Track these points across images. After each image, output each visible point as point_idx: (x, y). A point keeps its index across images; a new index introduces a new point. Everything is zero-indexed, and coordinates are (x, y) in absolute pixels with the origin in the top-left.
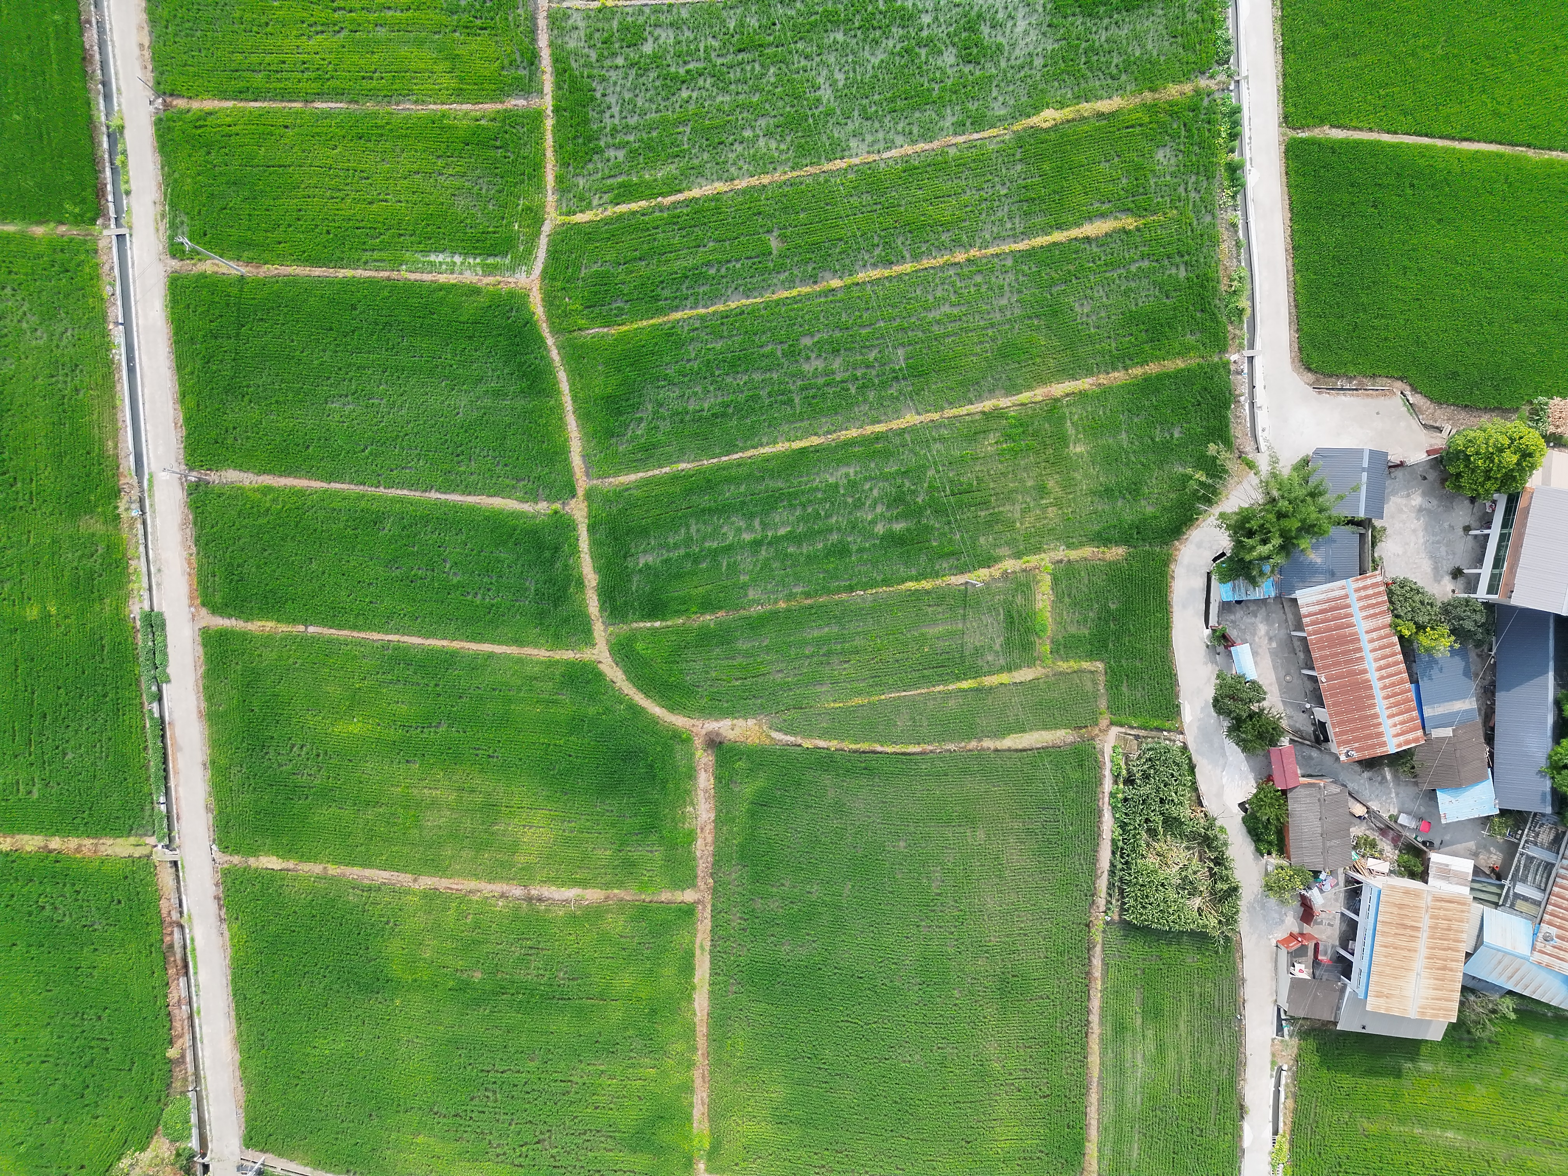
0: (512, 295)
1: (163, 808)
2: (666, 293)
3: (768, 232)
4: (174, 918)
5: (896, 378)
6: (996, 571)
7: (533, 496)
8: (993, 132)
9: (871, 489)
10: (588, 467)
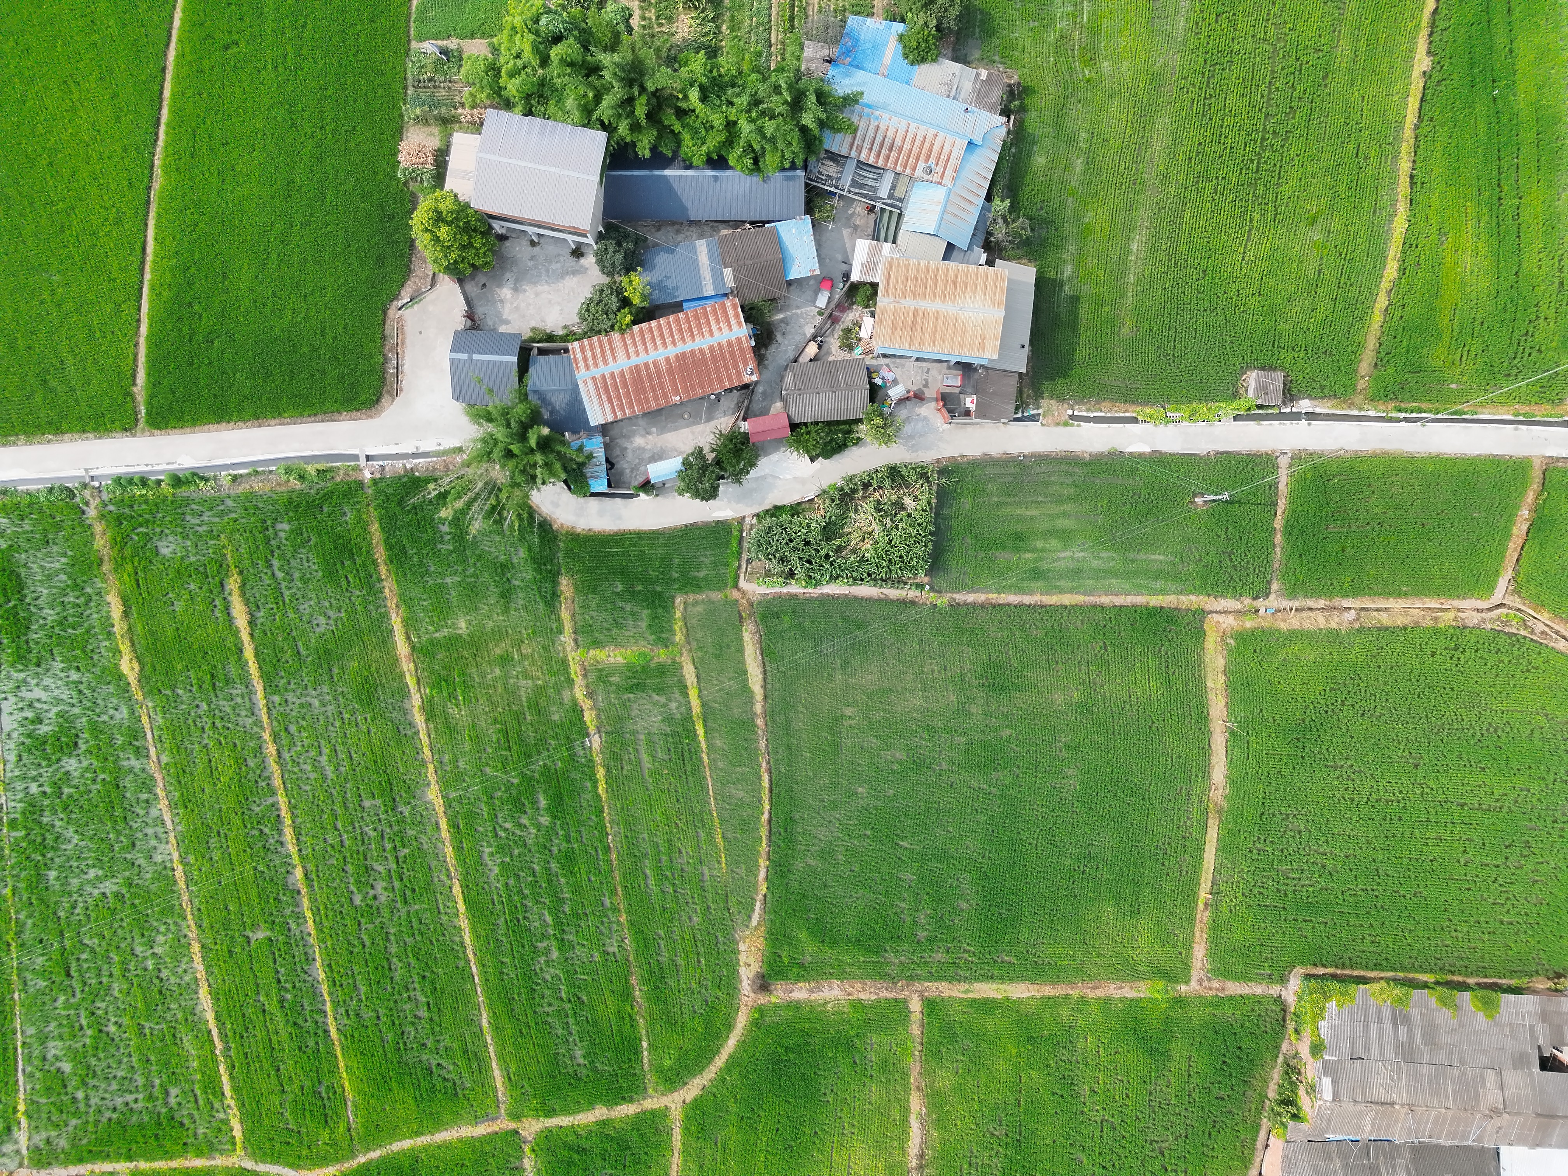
2: (311, 1043)
3: (249, 942)
5: (394, 809)
6: (586, 704)
8: (145, 720)
9: (506, 830)
10: (488, 1118)
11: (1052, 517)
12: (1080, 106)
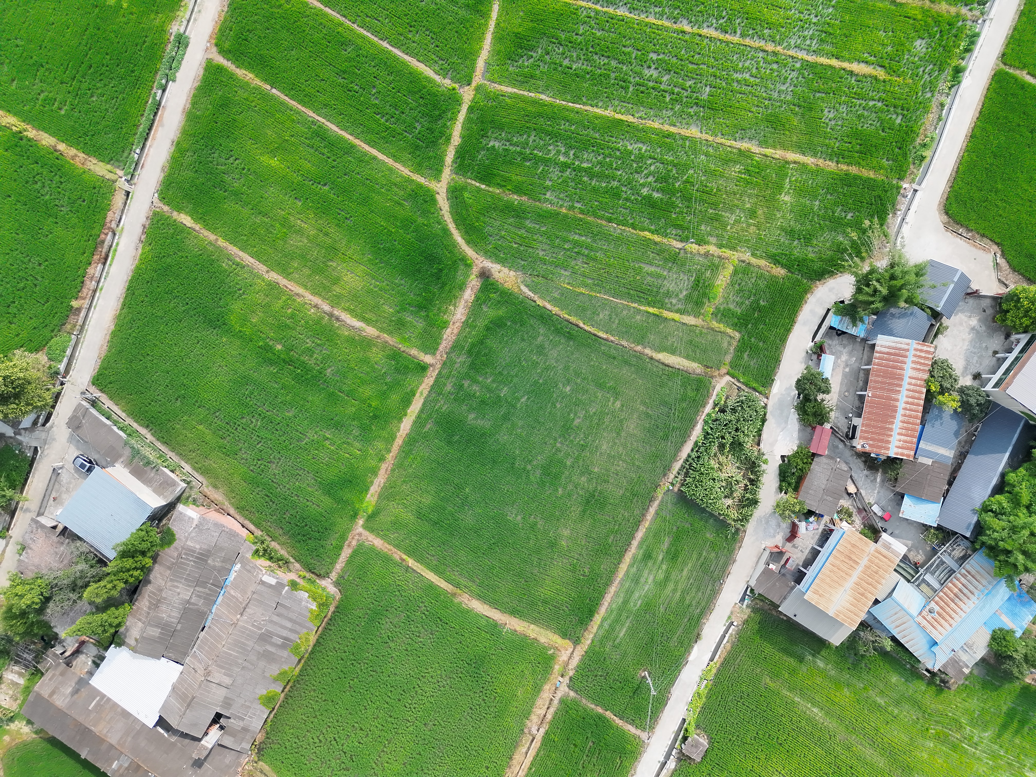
1: (136, 156)
4: (112, 226)
5: (696, 104)
6: (702, 250)
7: (443, 72)
9: (651, 165)
10: (487, 70)
11: (676, 583)
12: (914, 718)
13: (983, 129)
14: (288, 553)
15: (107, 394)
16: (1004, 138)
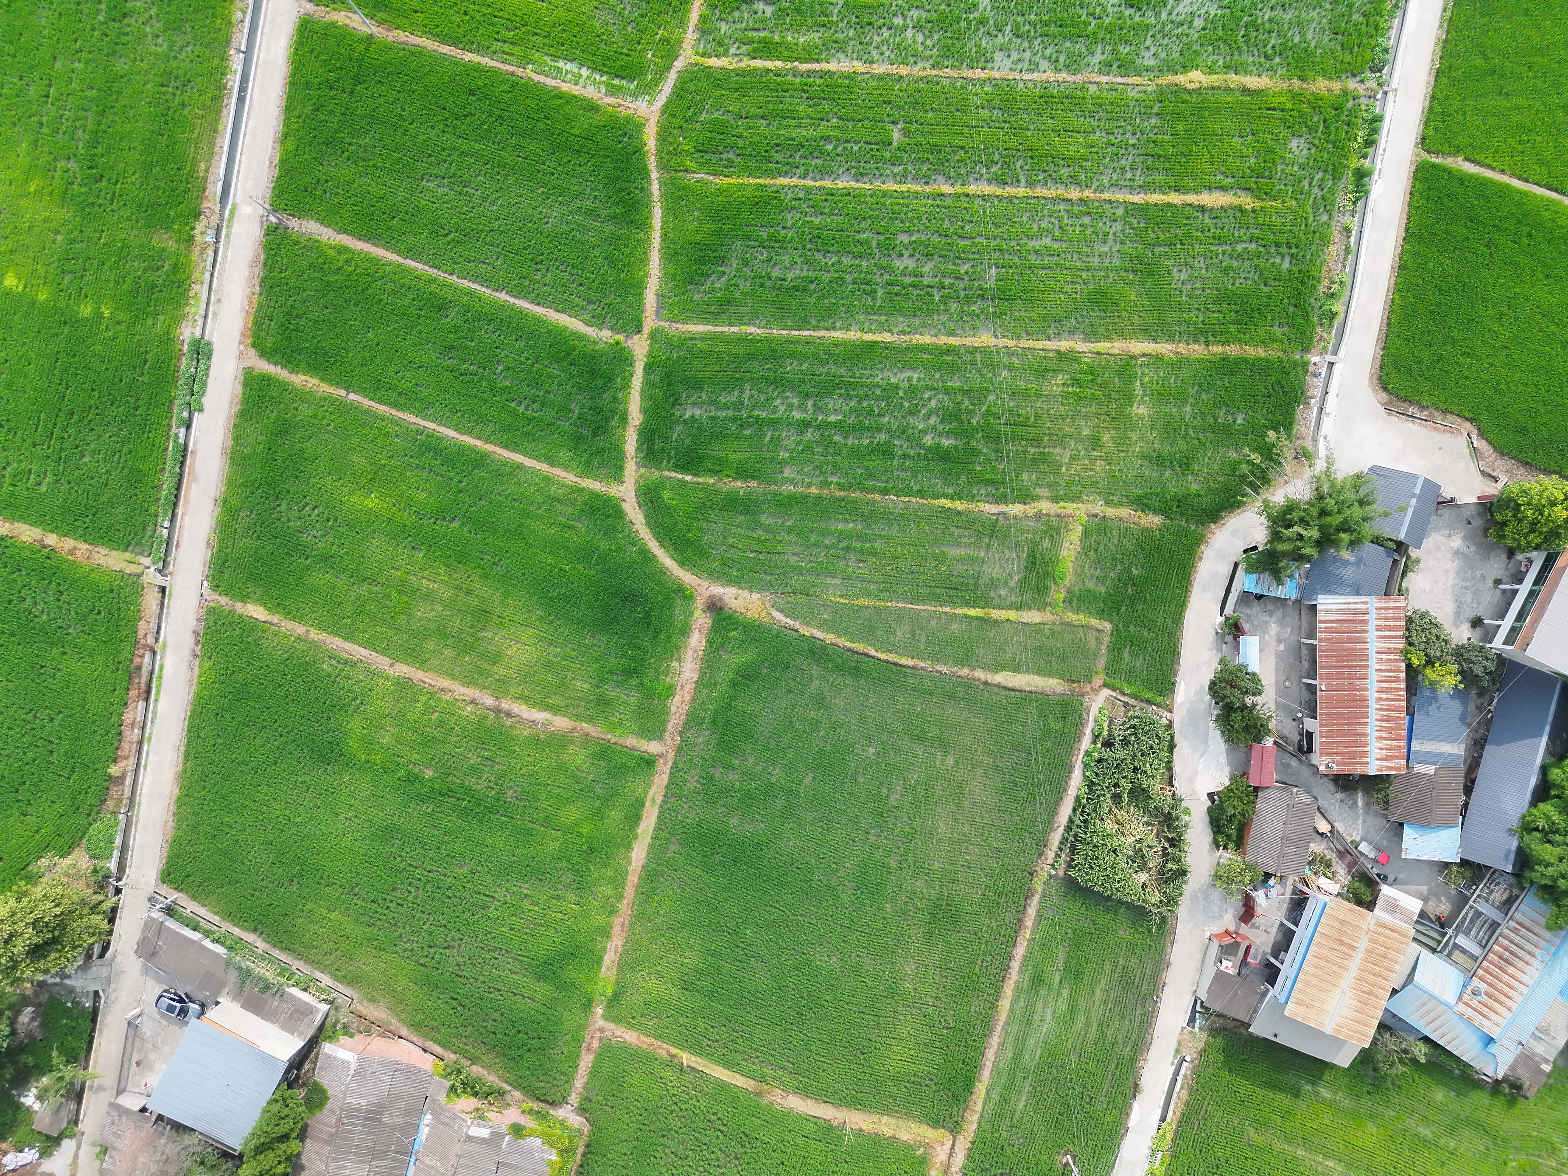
0: (628, 120)
1: (165, 532)
2: (779, 157)
3: (893, 122)
4: (149, 642)
5: (982, 296)
6: (1031, 509)
7: (598, 321)
8: (1137, 80)
9: (930, 399)
10: (660, 307)
11: (1088, 1013)
12: (1482, 1148)
13: (1416, 254)
14: (499, 1078)
15: (187, 893)
16: (1448, 261)
